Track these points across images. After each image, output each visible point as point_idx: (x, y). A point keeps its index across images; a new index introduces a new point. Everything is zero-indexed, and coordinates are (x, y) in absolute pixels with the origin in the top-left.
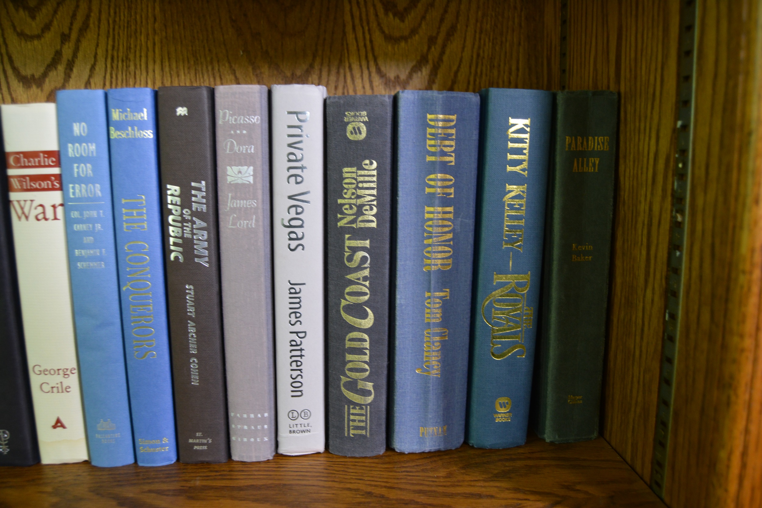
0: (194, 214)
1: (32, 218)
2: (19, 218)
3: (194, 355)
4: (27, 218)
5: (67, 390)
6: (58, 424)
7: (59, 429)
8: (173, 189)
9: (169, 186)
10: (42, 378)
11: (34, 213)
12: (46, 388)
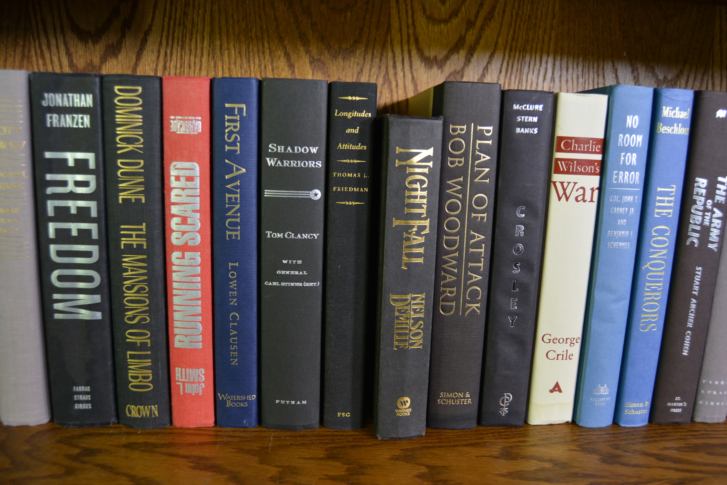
0: (715, 205)
1: (572, 198)
2: (560, 199)
3: (689, 329)
4: (567, 199)
5: (569, 357)
6: (557, 388)
7: (557, 393)
8: (702, 182)
9: (698, 179)
10: (551, 346)
11: (575, 194)
12: (551, 355)
